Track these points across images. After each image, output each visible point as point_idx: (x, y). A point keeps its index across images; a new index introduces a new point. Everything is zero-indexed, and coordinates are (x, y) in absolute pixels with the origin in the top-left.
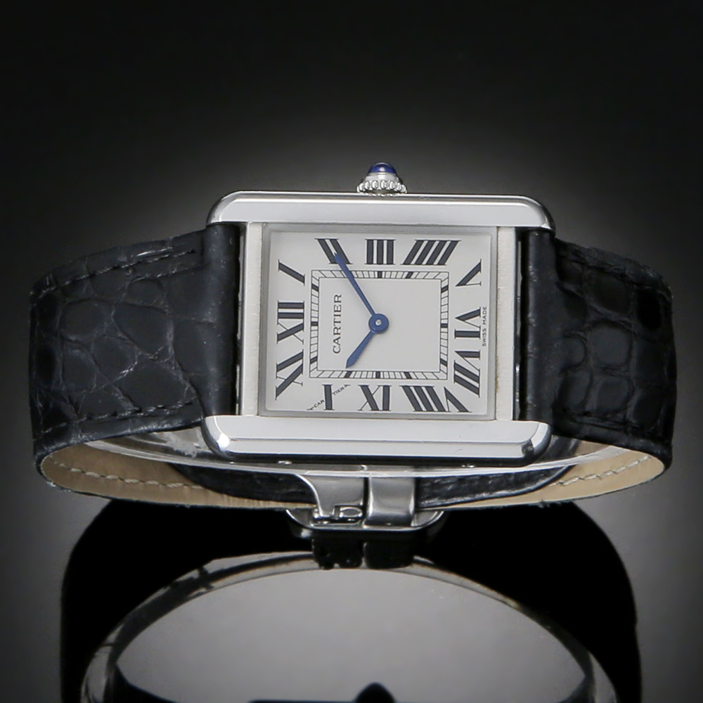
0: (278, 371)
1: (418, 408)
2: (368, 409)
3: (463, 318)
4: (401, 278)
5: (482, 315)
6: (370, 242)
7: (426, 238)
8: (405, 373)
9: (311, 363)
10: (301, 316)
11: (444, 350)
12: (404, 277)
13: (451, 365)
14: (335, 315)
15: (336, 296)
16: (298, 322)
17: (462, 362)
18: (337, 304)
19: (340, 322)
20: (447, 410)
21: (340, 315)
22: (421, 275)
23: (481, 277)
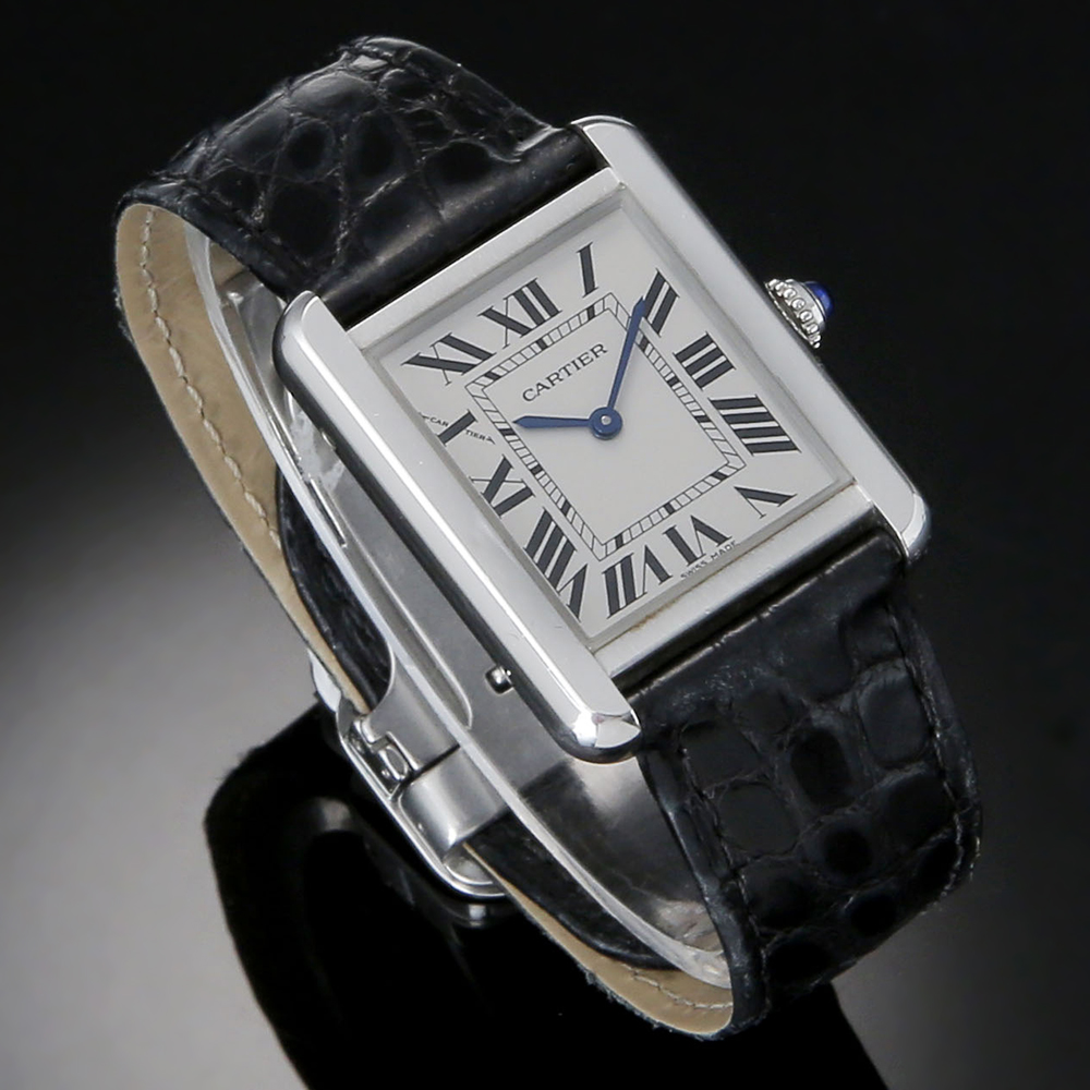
0: (442, 341)
1: (532, 549)
2: (482, 487)
3: (699, 526)
4: (691, 412)
5: (722, 547)
6: (707, 340)
7: (769, 405)
8: (566, 501)
9: (486, 375)
10: (540, 321)
11: (636, 530)
12: (695, 414)
13: (623, 553)
14: (573, 362)
15: (603, 346)
16: (529, 322)
17: (638, 564)
18: (591, 355)
19: (569, 374)
20: (558, 589)
21: (578, 368)
22: (714, 434)
23: (773, 511)
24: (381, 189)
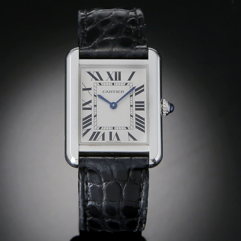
0: (96, 72)
1: (84, 120)
2: (83, 103)
3: (117, 134)
5: (118, 141)
6: (143, 102)
7: (145, 122)
8: (96, 115)
9: (99, 83)
10: (116, 80)
11: (105, 128)
12: (131, 114)
13: (99, 131)
14: (116, 91)
15: (123, 91)
16: (114, 78)
17: (101, 134)
18: (121, 92)
19: (114, 93)
20: (83, 129)
21: (116, 93)
22: (132, 120)
23: (132, 140)
24: (109, 38)
